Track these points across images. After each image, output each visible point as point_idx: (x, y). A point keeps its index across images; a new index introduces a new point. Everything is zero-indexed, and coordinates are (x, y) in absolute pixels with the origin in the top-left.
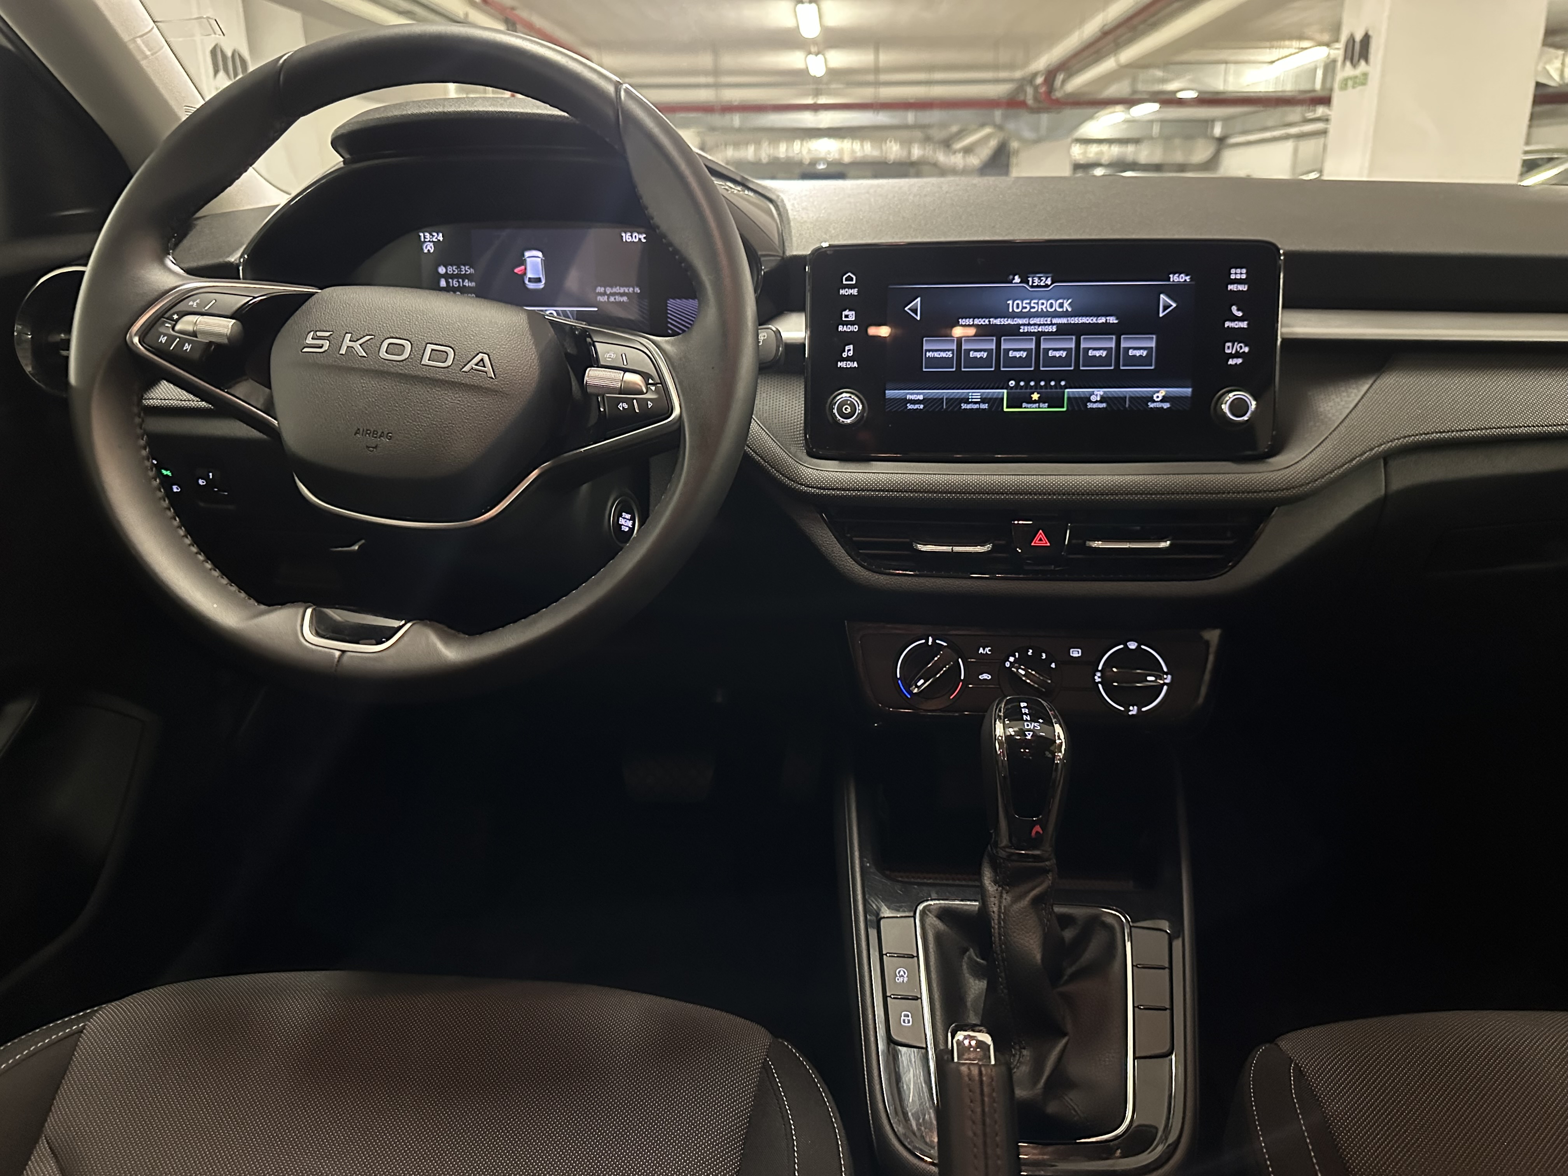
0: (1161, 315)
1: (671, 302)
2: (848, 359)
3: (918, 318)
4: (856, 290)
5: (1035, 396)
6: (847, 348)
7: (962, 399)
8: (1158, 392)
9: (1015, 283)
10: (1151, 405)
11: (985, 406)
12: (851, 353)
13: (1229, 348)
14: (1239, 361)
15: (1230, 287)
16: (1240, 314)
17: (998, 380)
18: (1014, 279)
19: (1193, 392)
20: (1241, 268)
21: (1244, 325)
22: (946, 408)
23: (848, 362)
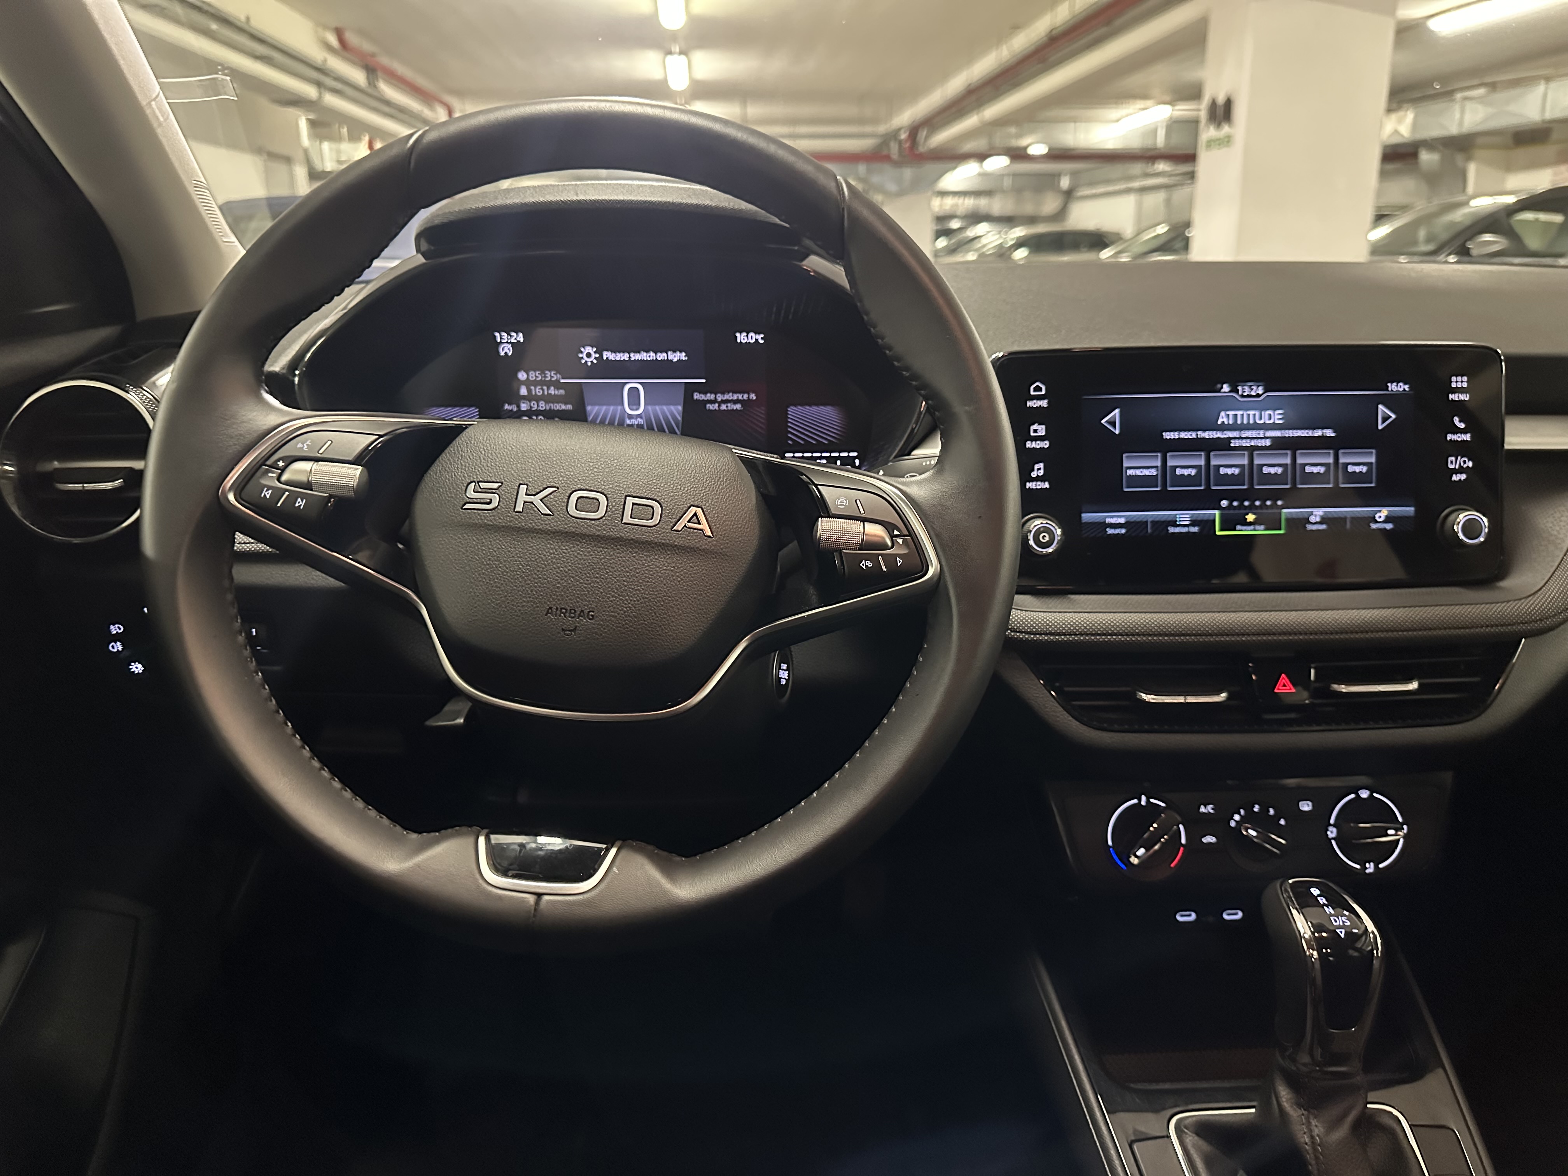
0: (1380, 427)
1: (792, 410)
2: (1038, 479)
3: (1117, 432)
4: (1046, 401)
5: (1251, 517)
6: (1036, 467)
7: (1169, 522)
8: (1380, 511)
9: (1225, 392)
10: (1374, 526)
11: (1195, 529)
12: (1041, 473)
13: (1453, 463)
14: (1463, 477)
15: (1451, 397)
16: (1462, 426)
17: (1209, 499)
18: (1222, 388)
19: (1416, 511)
20: (1462, 376)
21: (1467, 437)
22: (1153, 532)
23: (1039, 483)
